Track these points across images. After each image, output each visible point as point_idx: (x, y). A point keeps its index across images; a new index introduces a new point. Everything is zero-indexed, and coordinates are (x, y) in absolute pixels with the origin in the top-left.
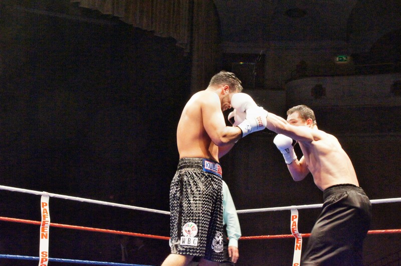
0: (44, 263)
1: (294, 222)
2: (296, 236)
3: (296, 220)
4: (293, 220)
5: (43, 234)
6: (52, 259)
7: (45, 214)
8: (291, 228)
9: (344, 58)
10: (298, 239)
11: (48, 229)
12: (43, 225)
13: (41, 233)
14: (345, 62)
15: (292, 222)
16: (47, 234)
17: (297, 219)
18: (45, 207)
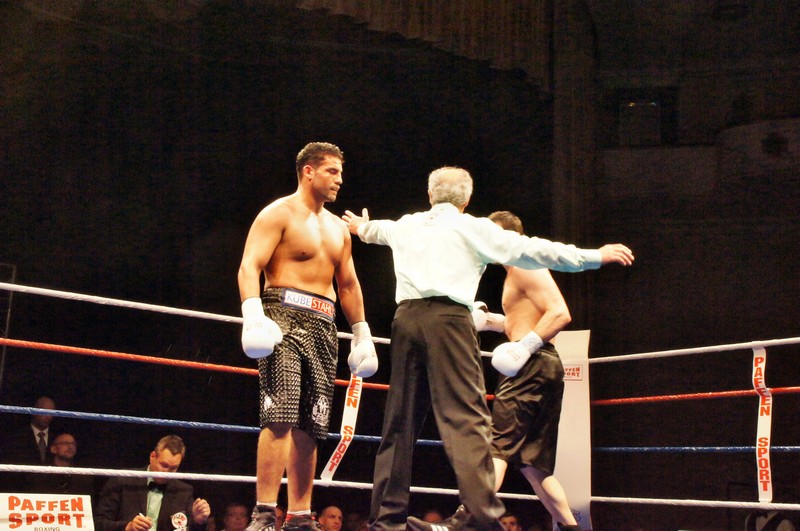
1: (759, 369)
2: (761, 393)
3: (762, 366)
4: (756, 365)
5: (350, 400)
8: (753, 377)
10: (764, 397)
11: (360, 393)
12: (353, 386)
13: (347, 396)
15: (755, 369)
16: (356, 401)
17: (764, 362)
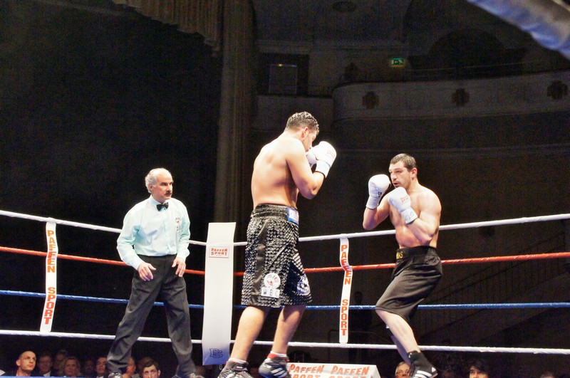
0: (51, 301)
1: (344, 252)
2: (346, 269)
3: (347, 251)
4: (342, 250)
6: (60, 295)
7: (52, 243)
8: (341, 259)
9: (400, 61)
10: (348, 272)
11: (56, 261)
12: (50, 256)
13: (47, 265)
14: (401, 66)
15: (341, 253)
16: (54, 267)
17: (348, 249)
18: (52, 236)
